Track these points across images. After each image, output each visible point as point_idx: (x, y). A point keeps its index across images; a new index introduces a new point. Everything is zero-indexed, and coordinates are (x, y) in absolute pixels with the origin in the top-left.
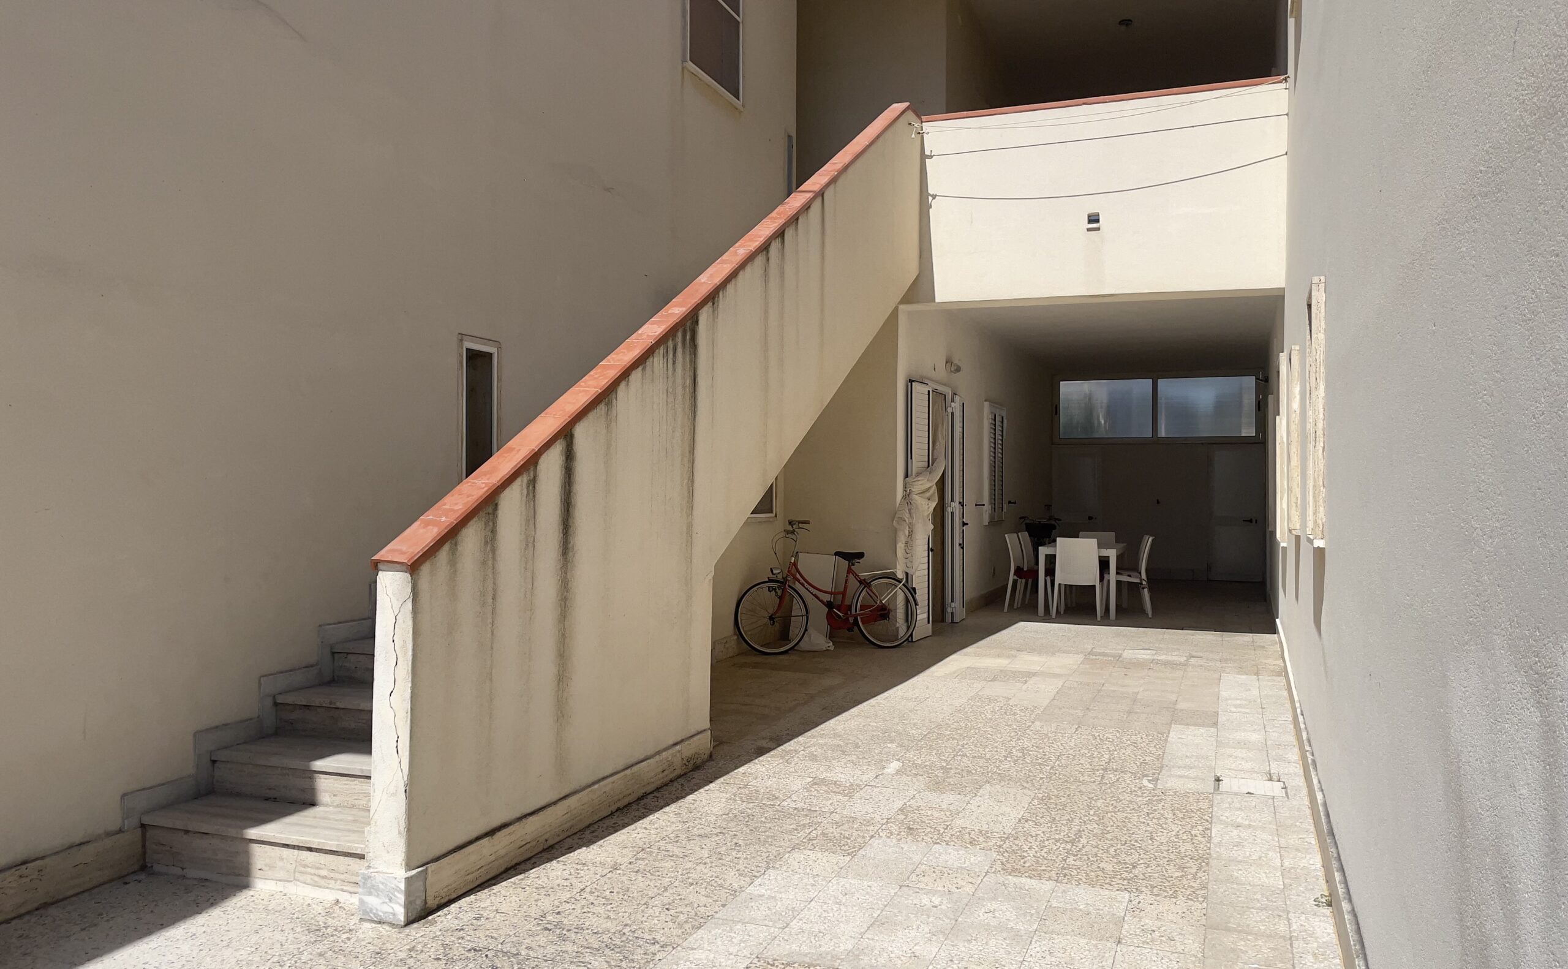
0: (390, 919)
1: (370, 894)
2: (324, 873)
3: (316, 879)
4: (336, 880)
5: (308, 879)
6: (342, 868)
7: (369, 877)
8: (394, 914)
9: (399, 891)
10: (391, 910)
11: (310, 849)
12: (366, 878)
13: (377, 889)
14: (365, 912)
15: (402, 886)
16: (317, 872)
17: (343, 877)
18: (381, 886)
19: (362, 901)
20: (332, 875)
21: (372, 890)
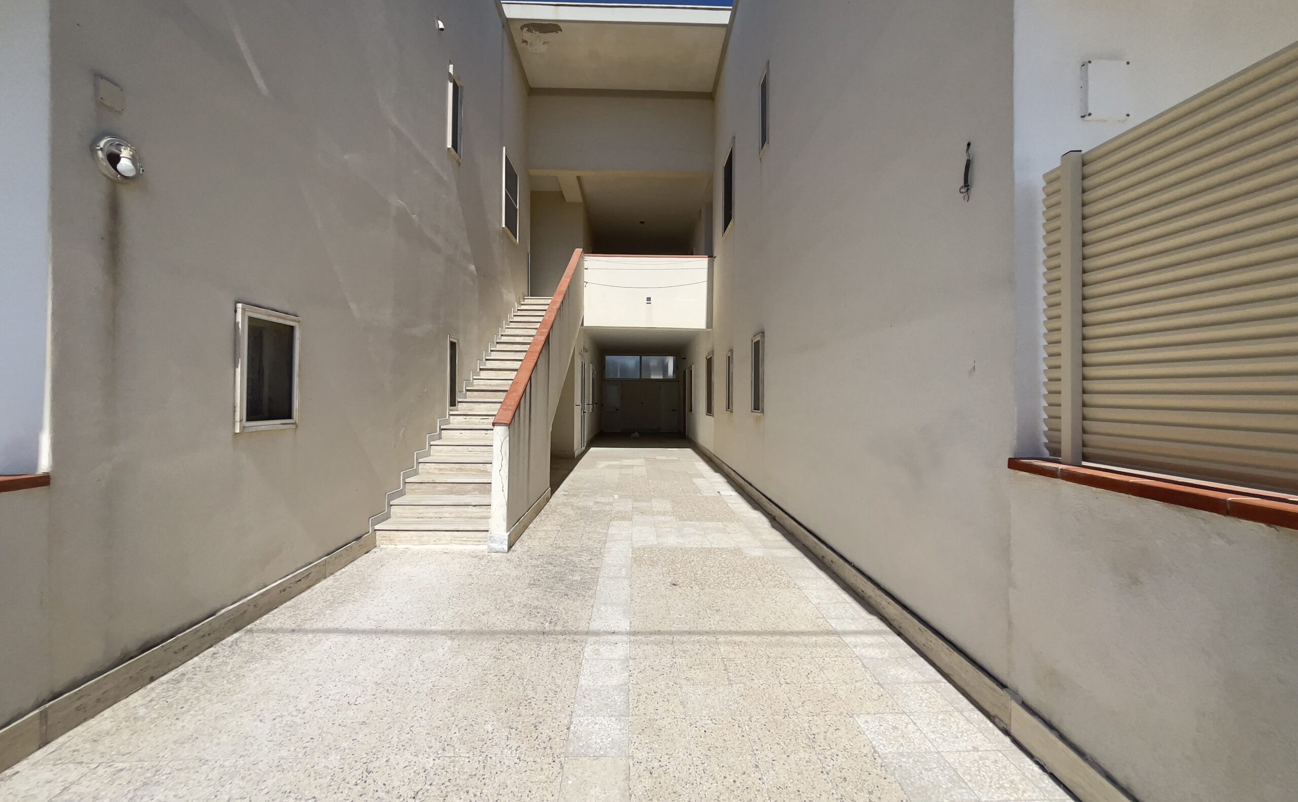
0: (502, 550)
1: (492, 542)
2: (465, 539)
3: (461, 542)
4: (470, 541)
5: (457, 542)
6: (473, 536)
7: (492, 537)
8: (503, 549)
9: (506, 540)
10: (502, 547)
11: (458, 531)
12: (491, 537)
13: (496, 541)
14: (491, 549)
15: (507, 538)
16: (461, 539)
17: (473, 540)
18: (498, 539)
19: (489, 546)
20: (468, 539)
21: (494, 541)
